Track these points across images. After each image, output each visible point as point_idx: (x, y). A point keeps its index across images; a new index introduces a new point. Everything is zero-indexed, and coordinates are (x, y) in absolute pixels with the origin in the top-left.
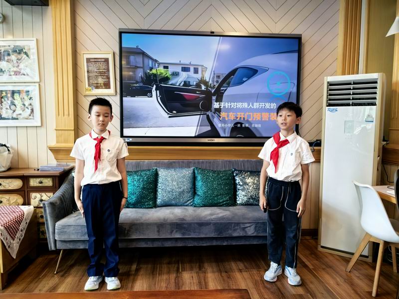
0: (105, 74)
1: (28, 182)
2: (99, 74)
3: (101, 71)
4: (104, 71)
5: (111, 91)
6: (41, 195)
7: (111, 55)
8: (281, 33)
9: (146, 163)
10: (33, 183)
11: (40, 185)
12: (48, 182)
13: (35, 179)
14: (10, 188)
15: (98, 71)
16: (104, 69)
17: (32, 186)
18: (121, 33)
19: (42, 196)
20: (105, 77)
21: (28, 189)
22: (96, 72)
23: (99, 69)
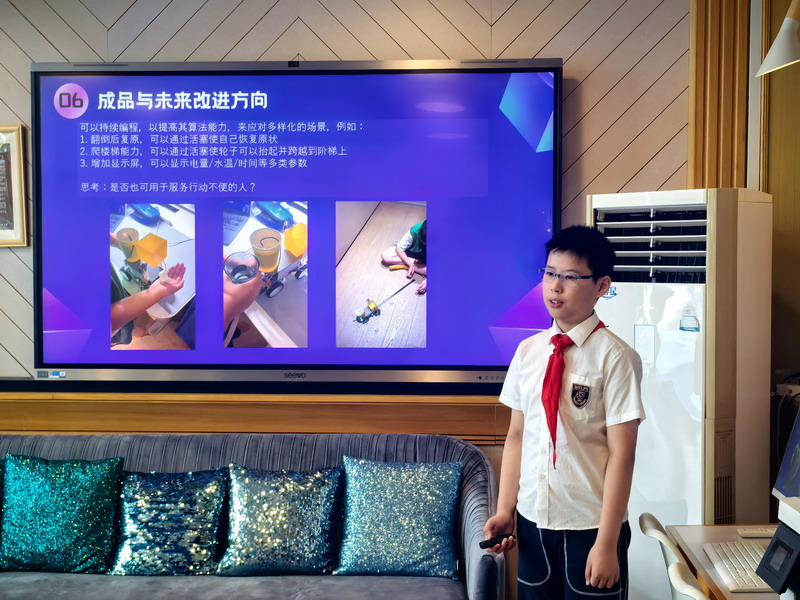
5: (16, 234)
7: (14, 134)
8: (503, 57)
9: (101, 443)
18: (36, 77)
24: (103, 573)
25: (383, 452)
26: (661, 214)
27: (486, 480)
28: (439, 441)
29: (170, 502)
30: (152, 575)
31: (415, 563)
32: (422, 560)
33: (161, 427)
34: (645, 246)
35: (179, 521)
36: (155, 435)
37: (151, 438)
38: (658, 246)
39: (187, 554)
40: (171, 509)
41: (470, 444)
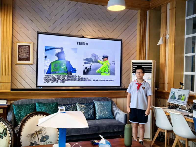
0: (28, 54)
2: (25, 54)
3: (26, 52)
5: (31, 62)
7: (31, 44)
9: (50, 100)
12: (1, 111)
15: (24, 52)
22: (23, 52)
23: (25, 51)
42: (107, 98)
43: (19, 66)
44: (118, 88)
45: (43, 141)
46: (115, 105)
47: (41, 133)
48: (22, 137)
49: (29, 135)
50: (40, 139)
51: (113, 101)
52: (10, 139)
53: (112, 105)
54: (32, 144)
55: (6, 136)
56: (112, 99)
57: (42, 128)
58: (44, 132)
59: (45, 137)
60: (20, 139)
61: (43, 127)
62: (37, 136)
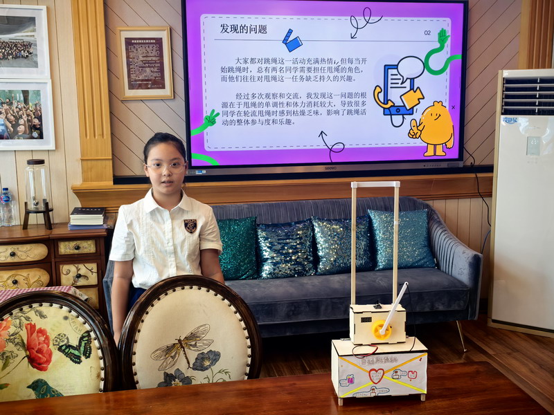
0: (157, 65)
1: (56, 248)
2: (147, 65)
3: (150, 59)
4: (154, 59)
5: (167, 91)
6: (77, 268)
7: (165, 32)
9: (233, 209)
10: (65, 248)
11: (76, 252)
12: (89, 247)
13: (67, 243)
14: (29, 259)
15: (145, 59)
16: (155, 56)
17: (63, 253)
19: (78, 270)
20: (156, 70)
21: (57, 260)
22: (142, 61)
23: (147, 57)
24: (256, 279)
25: (383, 206)
26: (543, 81)
27: (438, 218)
28: (410, 200)
29: (289, 239)
30: (284, 278)
31: (417, 262)
32: (420, 260)
33: (262, 199)
34: (534, 97)
35: (296, 248)
36: (261, 203)
37: (260, 205)
38: (541, 97)
39: (303, 266)
40: (289, 243)
41: (421, 200)
42: (415, 202)
43: (132, 106)
44: (450, 166)
45: (203, 369)
46: (439, 223)
47: (193, 343)
48: (136, 359)
49: (157, 350)
50: (192, 361)
51: (432, 210)
52: (102, 365)
53: (428, 223)
54: (169, 378)
55: (89, 357)
56: (430, 203)
57: (199, 328)
58: (205, 342)
59: (207, 356)
60: (130, 364)
61: (201, 326)
62: (182, 352)
